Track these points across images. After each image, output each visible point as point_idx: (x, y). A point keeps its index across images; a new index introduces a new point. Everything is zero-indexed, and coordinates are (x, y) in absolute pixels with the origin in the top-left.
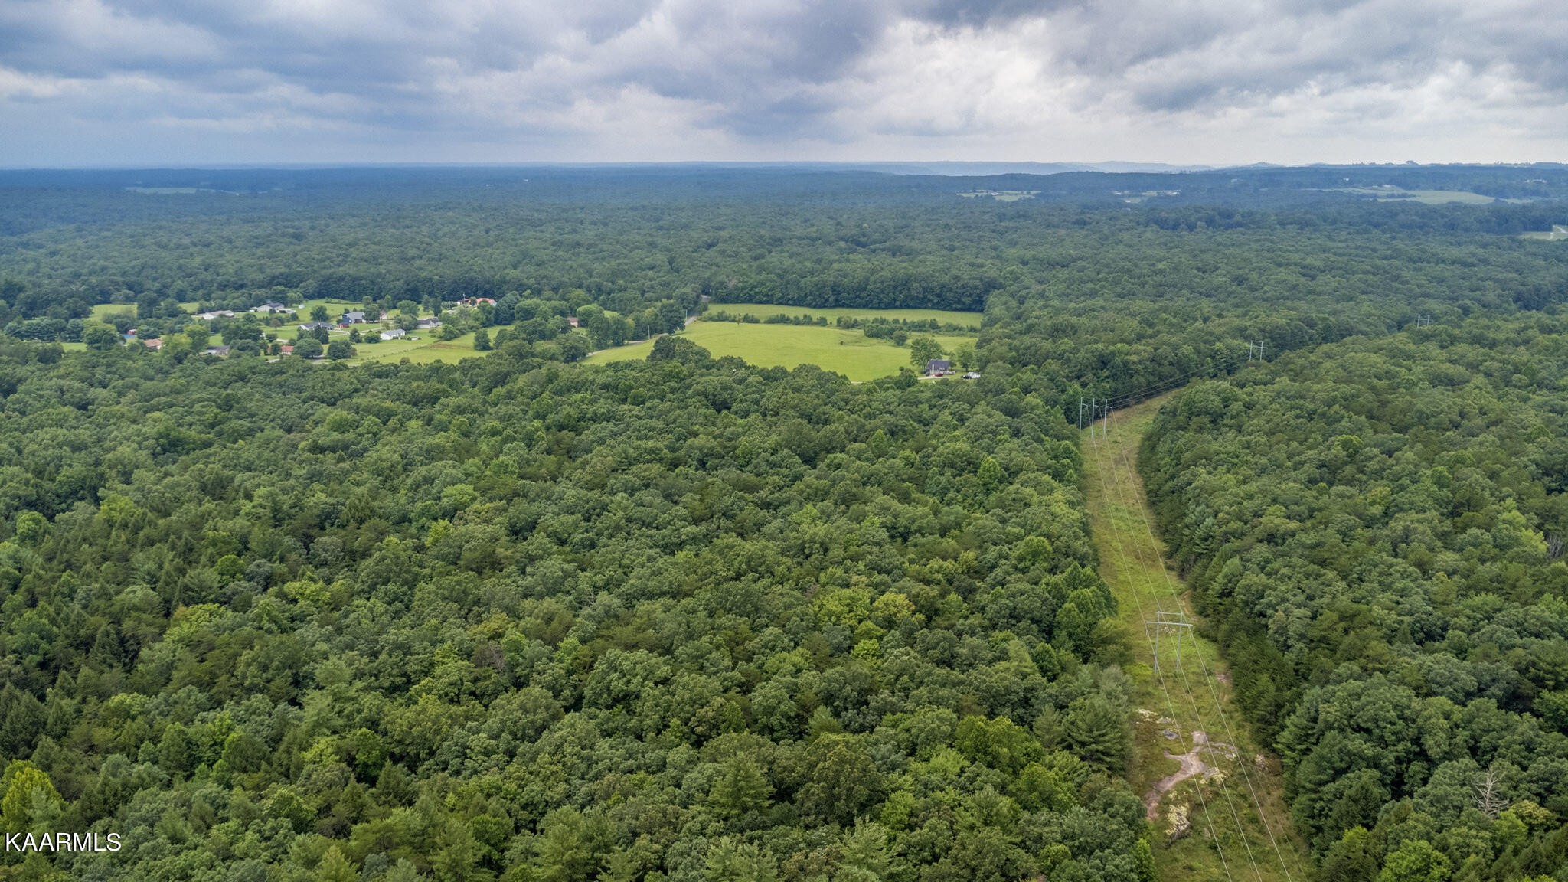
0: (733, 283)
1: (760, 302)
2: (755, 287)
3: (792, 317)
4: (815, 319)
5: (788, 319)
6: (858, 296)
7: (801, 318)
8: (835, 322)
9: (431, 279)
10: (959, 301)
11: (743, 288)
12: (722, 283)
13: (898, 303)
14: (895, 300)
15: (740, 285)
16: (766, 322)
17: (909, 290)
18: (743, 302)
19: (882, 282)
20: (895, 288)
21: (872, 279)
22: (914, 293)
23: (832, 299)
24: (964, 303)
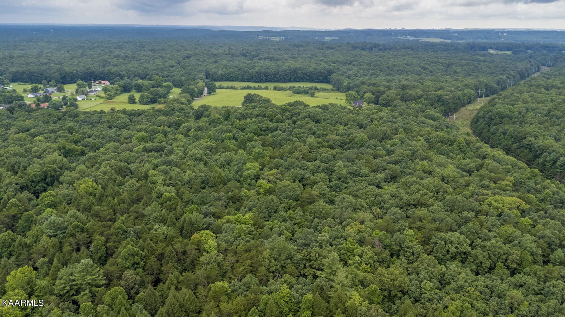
0: (220, 72)
1: (232, 81)
2: (230, 74)
3: (253, 87)
4: (263, 87)
5: (251, 87)
6: (275, 77)
7: (257, 87)
8: (272, 88)
9: (72, 72)
10: (317, 79)
11: (225, 75)
12: (215, 72)
13: (292, 80)
14: (291, 78)
15: (223, 73)
16: (241, 89)
17: (297, 74)
18: (224, 81)
19: (285, 71)
20: (291, 73)
21: (280, 70)
22: (299, 75)
23: (264, 79)
24: (320, 79)
